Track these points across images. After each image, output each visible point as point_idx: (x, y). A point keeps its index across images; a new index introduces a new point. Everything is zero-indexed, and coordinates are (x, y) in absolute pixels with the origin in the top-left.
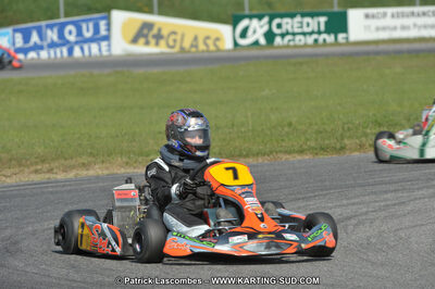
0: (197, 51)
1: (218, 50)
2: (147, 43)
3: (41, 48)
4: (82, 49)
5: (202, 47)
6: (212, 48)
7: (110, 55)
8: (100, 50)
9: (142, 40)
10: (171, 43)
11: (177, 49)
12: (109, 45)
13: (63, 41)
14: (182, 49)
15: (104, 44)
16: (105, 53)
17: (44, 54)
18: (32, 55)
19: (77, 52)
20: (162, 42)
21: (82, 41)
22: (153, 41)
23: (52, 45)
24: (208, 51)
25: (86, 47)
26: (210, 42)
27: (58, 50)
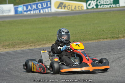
0: (76, 10)
1: (82, 10)
2: (62, 8)
3: (31, 10)
4: (43, 10)
5: (77, 9)
6: (80, 9)
7: (51, 12)
8: (48, 11)
9: (60, 8)
10: (69, 8)
11: (70, 10)
12: (51, 9)
13: (38, 8)
14: (72, 10)
15: (49, 9)
16: (50, 11)
17: (32, 12)
18: (29, 12)
19: (42, 11)
20: (66, 8)
21: (43, 8)
22: (63, 8)
23: (34, 10)
24: (79, 10)
25: (44, 10)
26: (80, 8)
27: (36, 11)
